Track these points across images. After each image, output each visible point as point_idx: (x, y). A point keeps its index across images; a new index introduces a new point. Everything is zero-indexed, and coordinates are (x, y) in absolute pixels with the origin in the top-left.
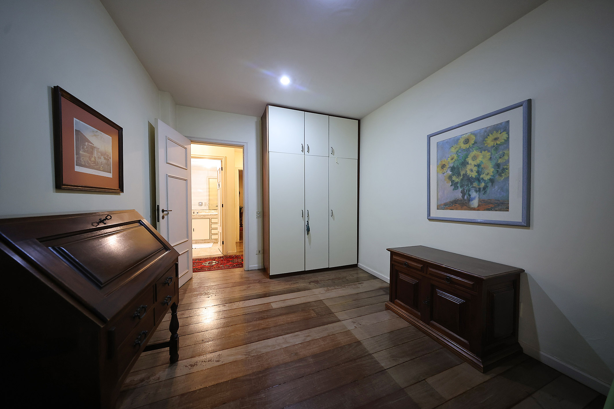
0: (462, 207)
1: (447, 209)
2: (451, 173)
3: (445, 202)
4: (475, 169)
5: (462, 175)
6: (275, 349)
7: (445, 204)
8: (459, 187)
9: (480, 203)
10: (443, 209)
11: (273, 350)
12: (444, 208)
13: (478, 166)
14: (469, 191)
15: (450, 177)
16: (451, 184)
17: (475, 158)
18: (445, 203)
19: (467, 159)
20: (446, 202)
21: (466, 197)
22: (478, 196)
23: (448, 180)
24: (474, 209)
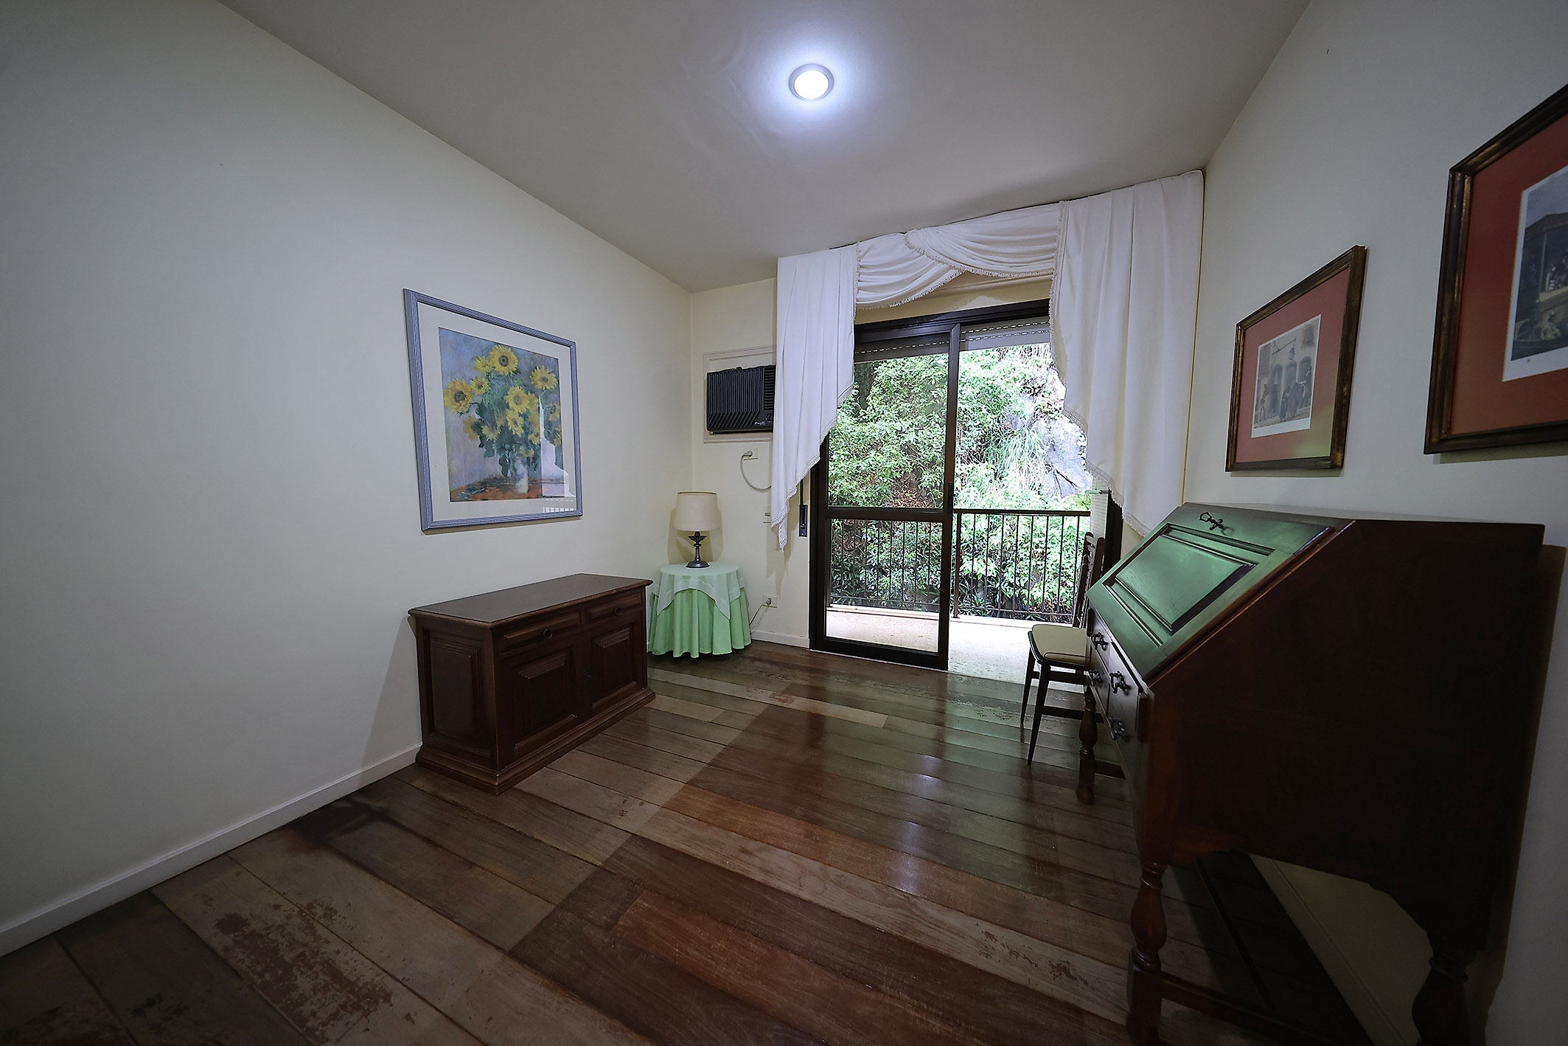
0: (503, 494)
1: (474, 499)
2: (478, 417)
3: (468, 483)
4: (520, 421)
5: (498, 427)
6: (842, 872)
7: (470, 489)
8: (496, 451)
9: (531, 485)
10: (467, 500)
11: (846, 874)
12: (468, 496)
13: (525, 416)
14: (514, 462)
15: (477, 427)
16: (479, 442)
17: (518, 400)
18: (469, 485)
19: (505, 397)
20: (471, 483)
21: (509, 474)
22: (527, 472)
23: (471, 431)
24: (521, 496)
